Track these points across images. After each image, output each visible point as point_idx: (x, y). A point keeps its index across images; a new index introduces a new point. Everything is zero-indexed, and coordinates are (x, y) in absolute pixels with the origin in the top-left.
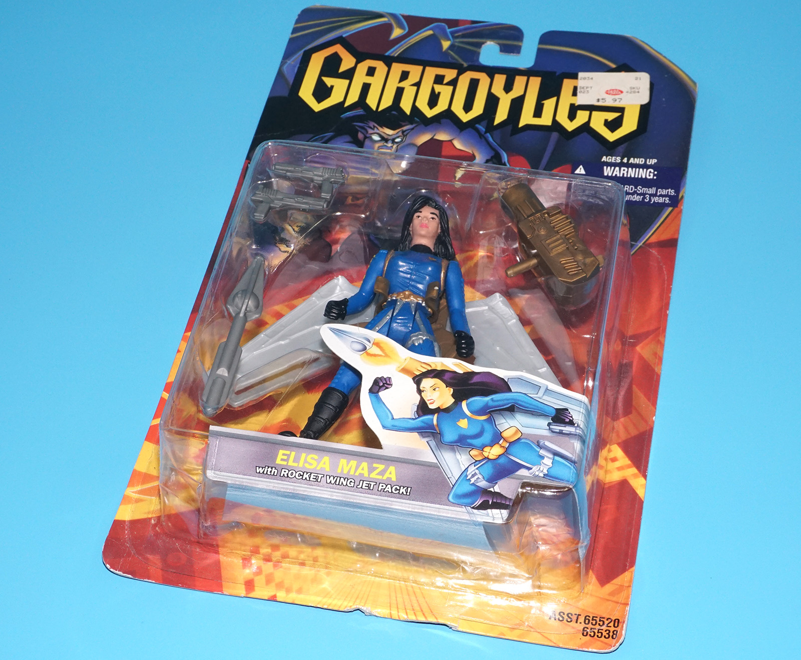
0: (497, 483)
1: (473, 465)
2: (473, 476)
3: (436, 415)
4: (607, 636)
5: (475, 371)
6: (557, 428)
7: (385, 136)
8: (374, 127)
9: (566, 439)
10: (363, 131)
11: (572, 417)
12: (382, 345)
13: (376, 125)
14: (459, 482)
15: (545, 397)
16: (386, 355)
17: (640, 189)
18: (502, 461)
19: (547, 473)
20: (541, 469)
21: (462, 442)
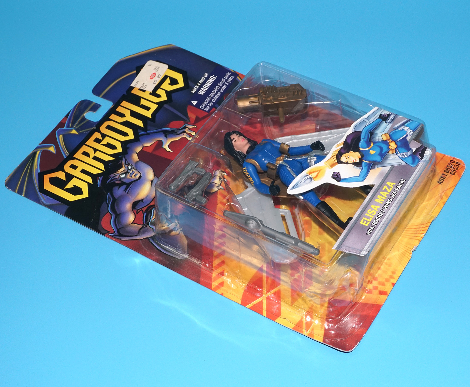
0: (411, 148)
1: (397, 154)
2: (403, 155)
3: (363, 161)
4: (458, 166)
5: (344, 140)
6: (389, 120)
7: (125, 172)
8: (115, 175)
9: (396, 119)
10: (114, 180)
11: (385, 114)
12: (312, 171)
13: (114, 174)
14: (405, 161)
15: (370, 120)
16: (320, 171)
17: (221, 84)
18: (399, 144)
19: (412, 130)
20: (409, 131)
21: (383, 155)
